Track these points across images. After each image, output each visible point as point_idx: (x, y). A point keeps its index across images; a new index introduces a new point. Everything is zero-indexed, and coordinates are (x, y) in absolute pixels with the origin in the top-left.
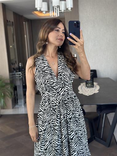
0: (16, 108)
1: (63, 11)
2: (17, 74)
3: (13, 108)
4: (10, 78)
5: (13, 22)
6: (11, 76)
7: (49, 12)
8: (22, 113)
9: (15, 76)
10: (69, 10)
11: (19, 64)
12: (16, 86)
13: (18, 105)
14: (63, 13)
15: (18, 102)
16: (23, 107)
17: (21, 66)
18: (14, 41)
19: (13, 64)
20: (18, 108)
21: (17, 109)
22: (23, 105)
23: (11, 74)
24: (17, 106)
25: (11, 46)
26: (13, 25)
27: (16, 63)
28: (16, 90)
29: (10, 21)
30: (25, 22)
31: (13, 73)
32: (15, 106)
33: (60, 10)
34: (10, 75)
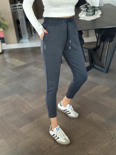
0: (21, 43)
2: (18, 6)
3: (18, 43)
4: (12, 10)
6: (13, 8)
9: (16, 7)
12: (19, 20)
13: (23, 39)
15: (22, 37)
16: (28, 41)
20: (23, 42)
22: (28, 39)
23: (12, 5)
24: (21, 41)
28: (19, 24)
31: (14, 5)
32: (20, 41)
34: (11, 7)
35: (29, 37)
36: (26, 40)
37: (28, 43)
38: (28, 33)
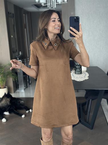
0: (17, 92)
1: (60, 3)
3: (14, 92)
5: (13, 14)
7: (47, 4)
8: (23, 97)
10: (65, 2)
11: (19, 52)
13: (19, 89)
14: (60, 5)
15: (19, 88)
16: (23, 91)
17: (22, 54)
18: (14, 32)
19: (14, 52)
20: (19, 92)
21: (18, 94)
22: (23, 90)
24: (18, 91)
25: (12, 36)
26: (13, 17)
27: (17, 52)
29: (11, 13)
30: (25, 14)
32: (16, 91)
33: (58, 2)
35: (25, 88)
36: (22, 90)
37: (24, 93)
38: (24, 84)
